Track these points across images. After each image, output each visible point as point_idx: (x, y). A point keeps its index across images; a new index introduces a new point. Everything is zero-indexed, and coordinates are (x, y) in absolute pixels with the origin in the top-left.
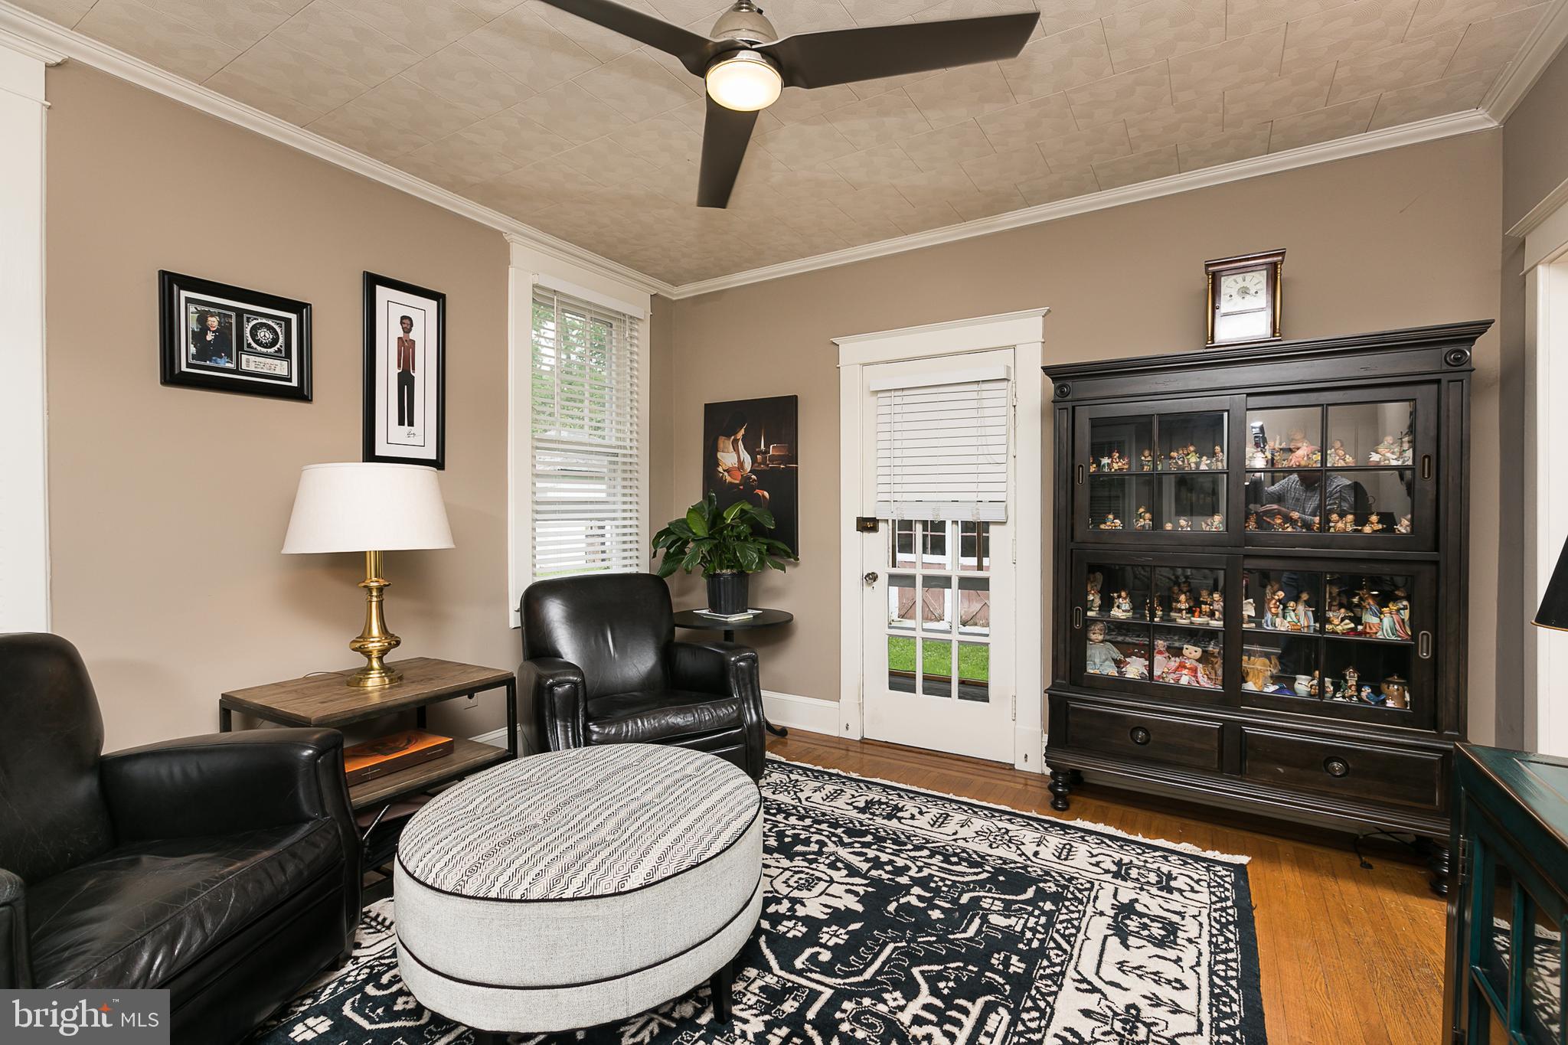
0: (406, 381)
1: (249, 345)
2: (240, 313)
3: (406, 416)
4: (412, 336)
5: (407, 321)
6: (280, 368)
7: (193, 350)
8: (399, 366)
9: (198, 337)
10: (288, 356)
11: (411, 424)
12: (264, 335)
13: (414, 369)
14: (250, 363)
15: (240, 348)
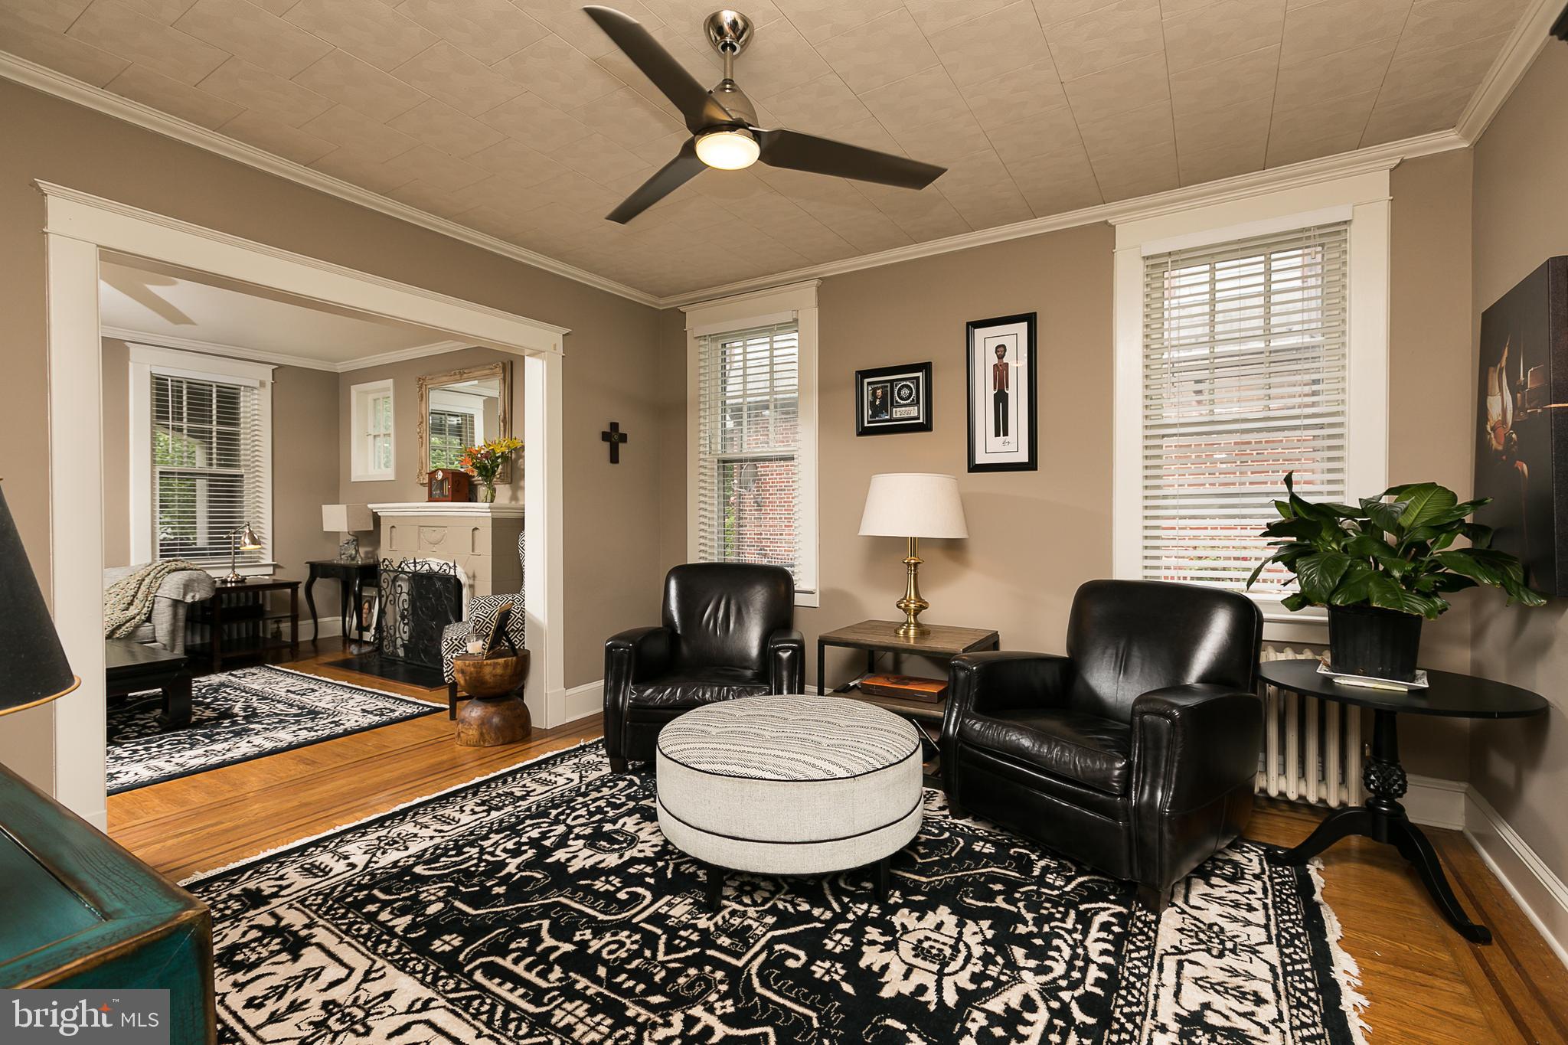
0: (1001, 399)
1: (897, 402)
2: (891, 382)
3: (1001, 427)
4: (1005, 360)
5: (1002, 349)
6: (913, 411)
7: (870, 412)
8: (995, 388)
9: (872, 404)
10: (918, 402)
11: (1006, 434)
12: (905, 392)
13: (1007, 387)
14: (898, 413)
15: (892, 405)
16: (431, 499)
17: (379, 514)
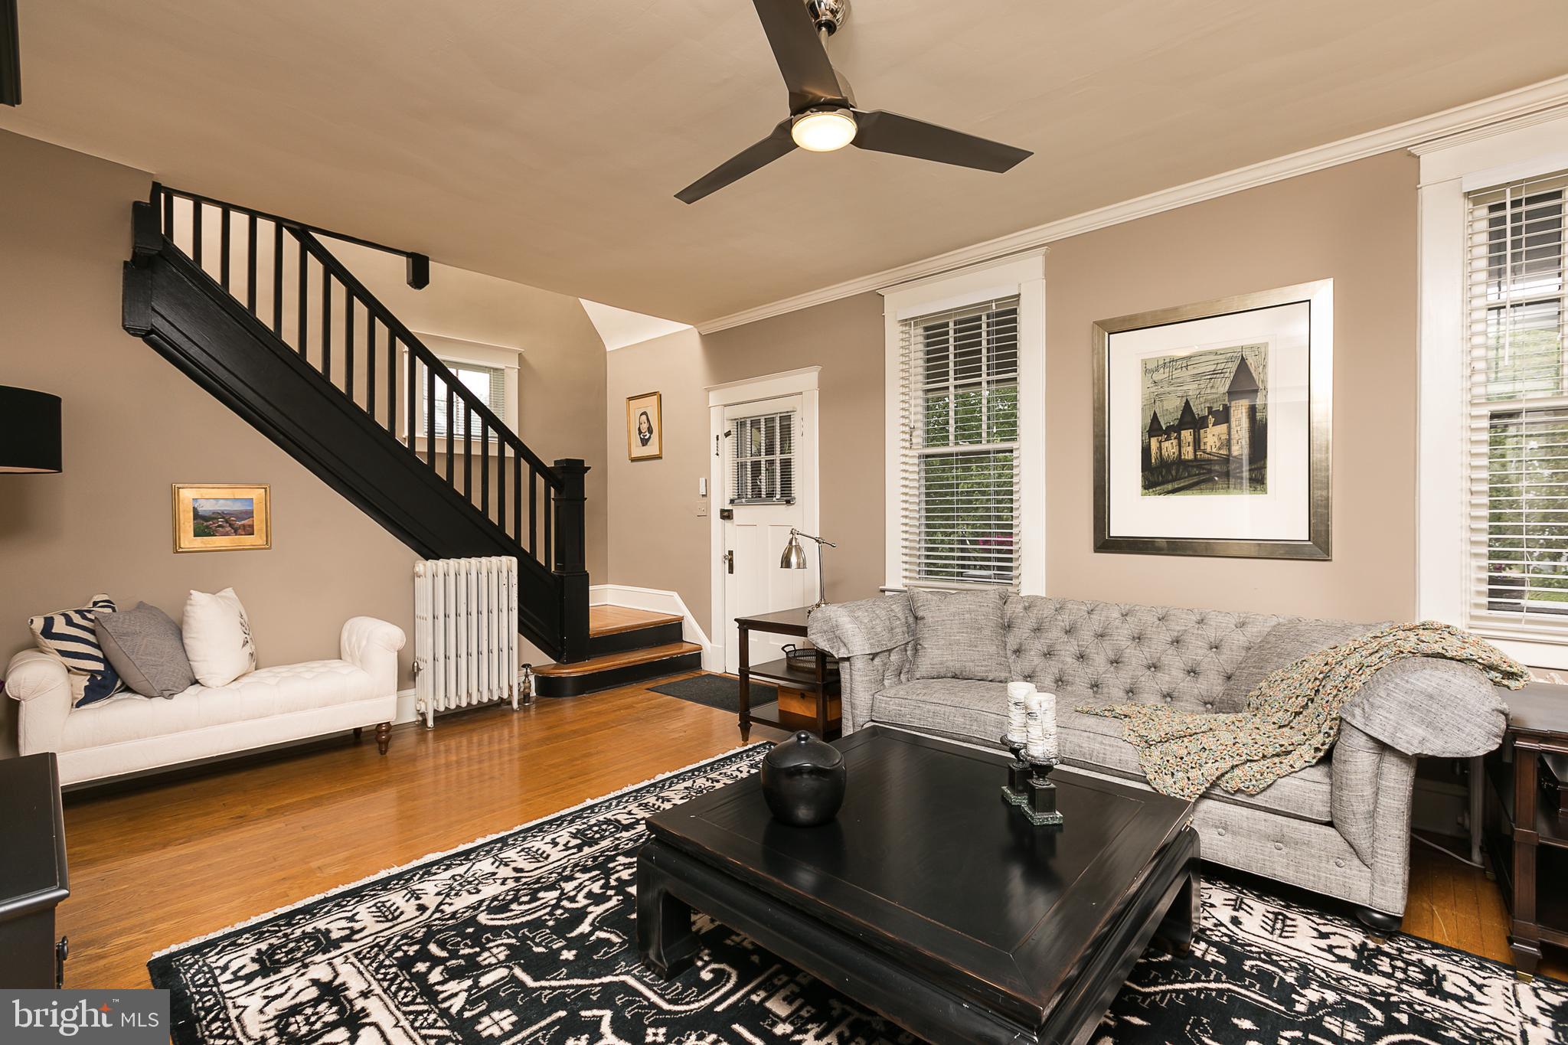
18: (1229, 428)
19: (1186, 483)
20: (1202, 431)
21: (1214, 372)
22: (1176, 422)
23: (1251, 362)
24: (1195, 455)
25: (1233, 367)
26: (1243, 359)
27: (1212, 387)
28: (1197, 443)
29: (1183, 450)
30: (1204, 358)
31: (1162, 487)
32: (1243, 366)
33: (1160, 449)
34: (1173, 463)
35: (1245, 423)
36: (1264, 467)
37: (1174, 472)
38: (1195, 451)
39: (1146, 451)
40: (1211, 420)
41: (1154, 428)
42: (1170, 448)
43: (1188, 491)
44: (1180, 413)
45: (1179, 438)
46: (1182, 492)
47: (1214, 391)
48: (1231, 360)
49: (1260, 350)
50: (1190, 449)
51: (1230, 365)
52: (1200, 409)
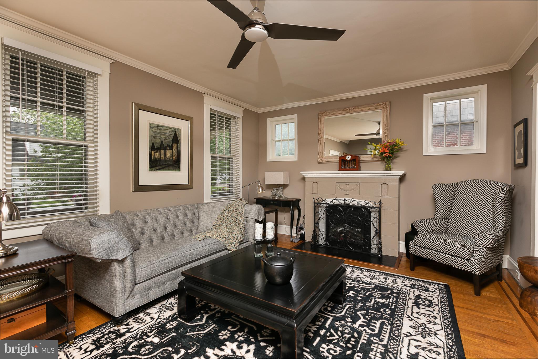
16: (340, 169)
17: (305, 176)
18: (173, 151)
19: (162, 167)
20: (166, 151)
21: (169, 133)
22: (159, 147)
23: (177, 133)
24: (164, 158)
25: (173, 133)
26: (176, 132)
27: (168, 138)
28: (165, 154)
29: (161, 156)
30: (167, 128)
31: (155, 168)
32: (175, 134)
33: (155, 155)
34: (158, 160)
35: (176, 150)
36: (180, 164)
37: (159, 163)
38: (164, 157)
39: (150, 155)
40: (168, 148)
41: (152, 148)
42: (157, 155)
43: (163, 170)
44: (160, 144)
45: (160, 152)
46: (161, 170)
47: (169, 139)
48: (173, 131)
49: (179, 130)
50: (163, 156)
51: (173, 132)
52: (165, 144)
